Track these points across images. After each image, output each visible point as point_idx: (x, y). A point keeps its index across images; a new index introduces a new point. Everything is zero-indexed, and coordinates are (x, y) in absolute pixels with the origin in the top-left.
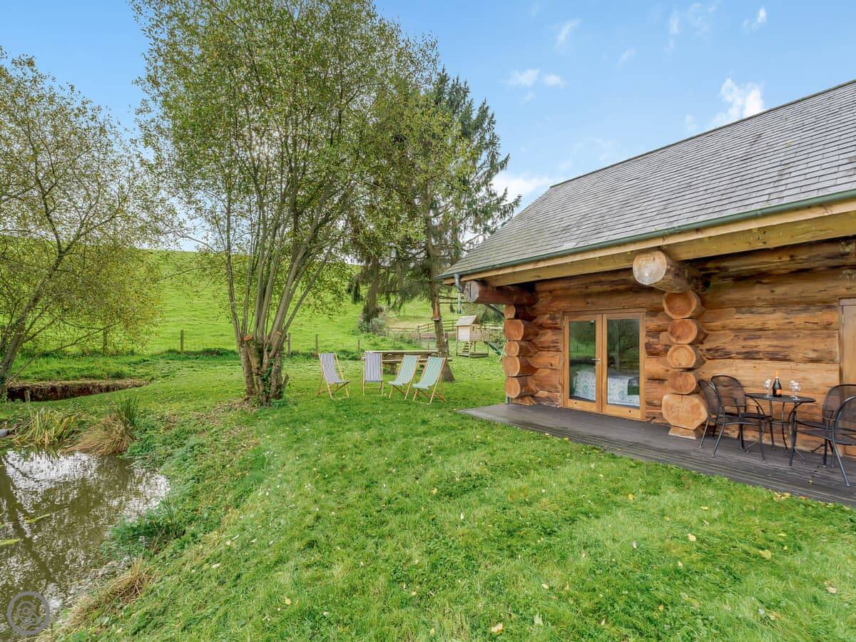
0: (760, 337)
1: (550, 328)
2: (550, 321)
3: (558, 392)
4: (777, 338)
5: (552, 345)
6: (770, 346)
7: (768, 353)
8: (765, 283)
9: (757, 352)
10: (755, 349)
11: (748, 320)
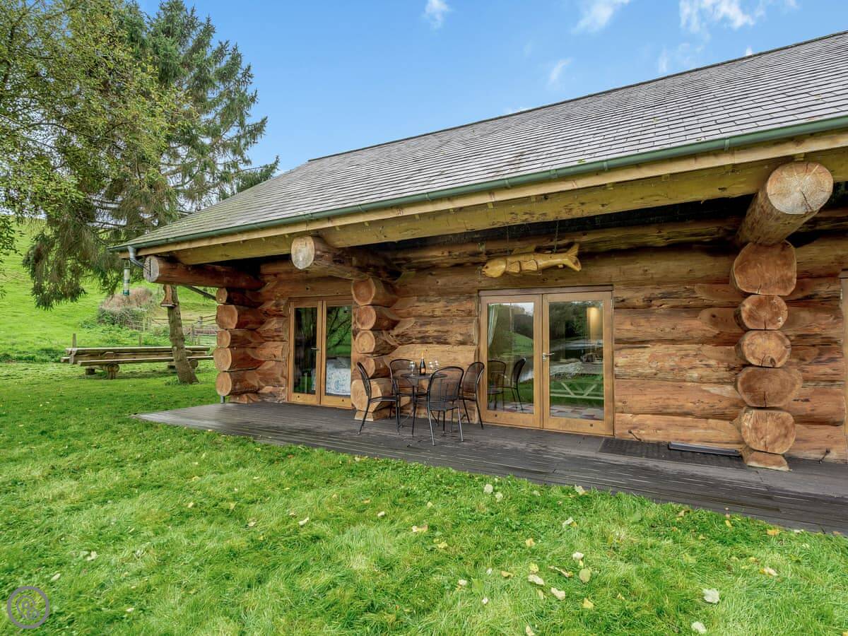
0: (430, 323)
1: (275, 315)
2: (274, 308)
3: (282, 386)
4: (440, 325)
5: (275, 334)
6: (436, 331)
7: (434, 337)
8: (435, 275)
9: (428, 337)
10: (427, 334)
11: (423, 308)
